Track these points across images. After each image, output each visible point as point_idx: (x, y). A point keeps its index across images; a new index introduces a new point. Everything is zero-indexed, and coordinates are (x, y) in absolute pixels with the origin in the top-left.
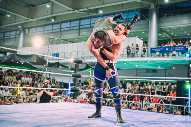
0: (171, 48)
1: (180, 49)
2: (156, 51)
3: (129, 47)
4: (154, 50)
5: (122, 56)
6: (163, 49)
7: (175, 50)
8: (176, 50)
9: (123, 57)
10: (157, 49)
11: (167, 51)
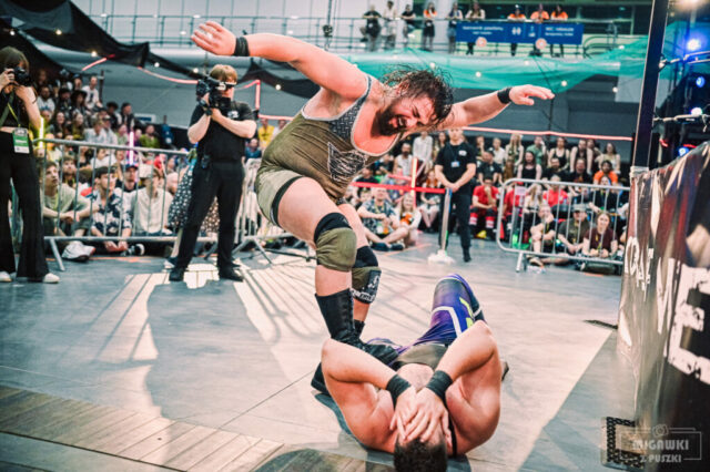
0: (532, 28)
1: (563, 32)
2: (476, 33)
3: (375, 14)
4: (470, 31)
5: (348, 44)
6: (501, 29)
7: (544, 37)
8: (547, 34)
9: (350, 47)
10: (481, 28)
11: (517, 36)
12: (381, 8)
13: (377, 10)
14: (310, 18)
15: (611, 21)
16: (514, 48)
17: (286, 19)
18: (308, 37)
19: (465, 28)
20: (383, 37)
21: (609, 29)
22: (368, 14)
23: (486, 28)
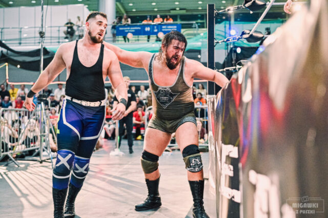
0: (155, 27)
1: (171, 28)
2: (126, 31)
3: (71, 23)
4: (123, 30)
5: (57, 41)
6: (139, 28)
7: (161, 31)
8: (163, 30)
9: (59, 42)
10: (129, 28)
11: (147, 32)
12: (74, 21)
13: (72, 21)
14: (35, 27)
15: (194, 22)
16: (149, 38)
17: (21, 28)
18: (35, 37)
19: (121, 29)
20: (77, 36)
21: (194, 26)
22: (67, 24)
23: (132, 28)
